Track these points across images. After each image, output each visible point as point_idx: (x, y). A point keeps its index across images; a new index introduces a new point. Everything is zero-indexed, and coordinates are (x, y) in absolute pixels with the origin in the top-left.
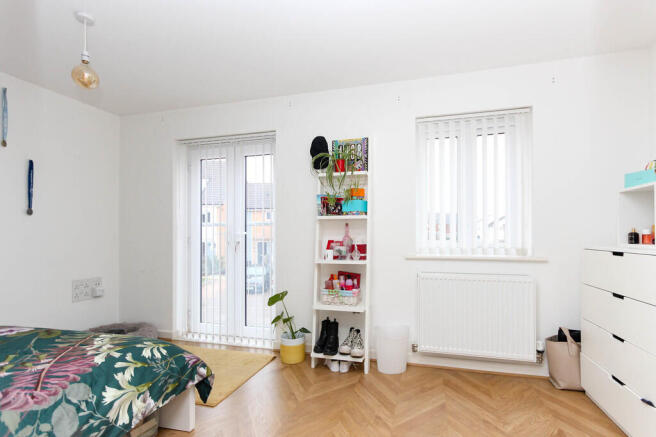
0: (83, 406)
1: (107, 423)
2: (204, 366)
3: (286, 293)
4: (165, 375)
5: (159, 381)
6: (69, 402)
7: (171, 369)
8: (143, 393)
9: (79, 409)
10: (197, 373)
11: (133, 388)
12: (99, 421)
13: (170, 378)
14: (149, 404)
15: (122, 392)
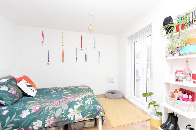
0: (64, 111)
1: (67, 117)
2: (102, 112)
3: (152, 93)
4: (88, 110)
5: (85, 111)
6: (62, 108)
7: (91, 109)
8: (79, 113)
9: (62, 111)
10: (99, 113)
11: (77, 111)
12: (65, 116)
13: (89, 112)
14: (80, 117)
15: (74, 111)
